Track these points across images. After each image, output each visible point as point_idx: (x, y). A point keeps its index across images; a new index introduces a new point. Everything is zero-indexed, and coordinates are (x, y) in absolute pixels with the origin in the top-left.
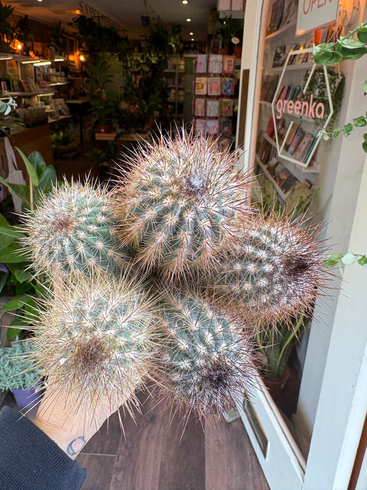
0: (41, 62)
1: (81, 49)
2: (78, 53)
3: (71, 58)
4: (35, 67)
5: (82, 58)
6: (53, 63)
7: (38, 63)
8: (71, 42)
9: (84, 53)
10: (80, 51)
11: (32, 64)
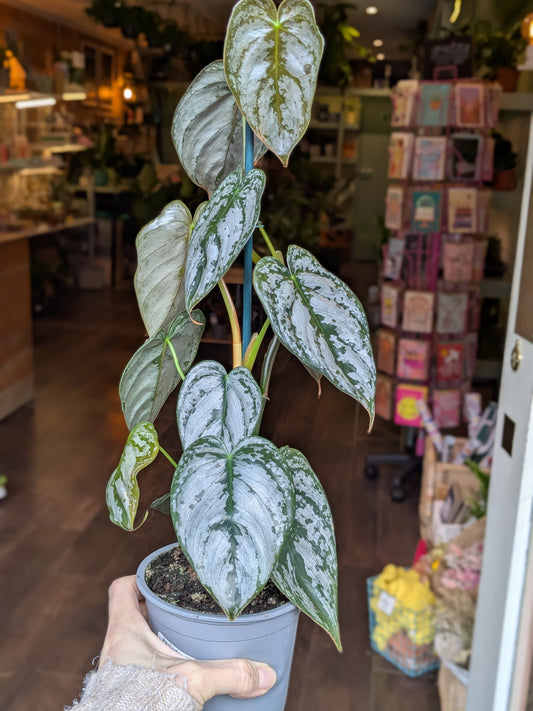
0: (32, 99)
1: (129, 75)
2: (120, 82)
3: (105, 93)
4: (19, 111)
5: (128, 94)
6: (60, 103)
7: (25, 102)
8: (107, 59)
9: (135, 84)
10: (125, 78)
11: (13, 104)
